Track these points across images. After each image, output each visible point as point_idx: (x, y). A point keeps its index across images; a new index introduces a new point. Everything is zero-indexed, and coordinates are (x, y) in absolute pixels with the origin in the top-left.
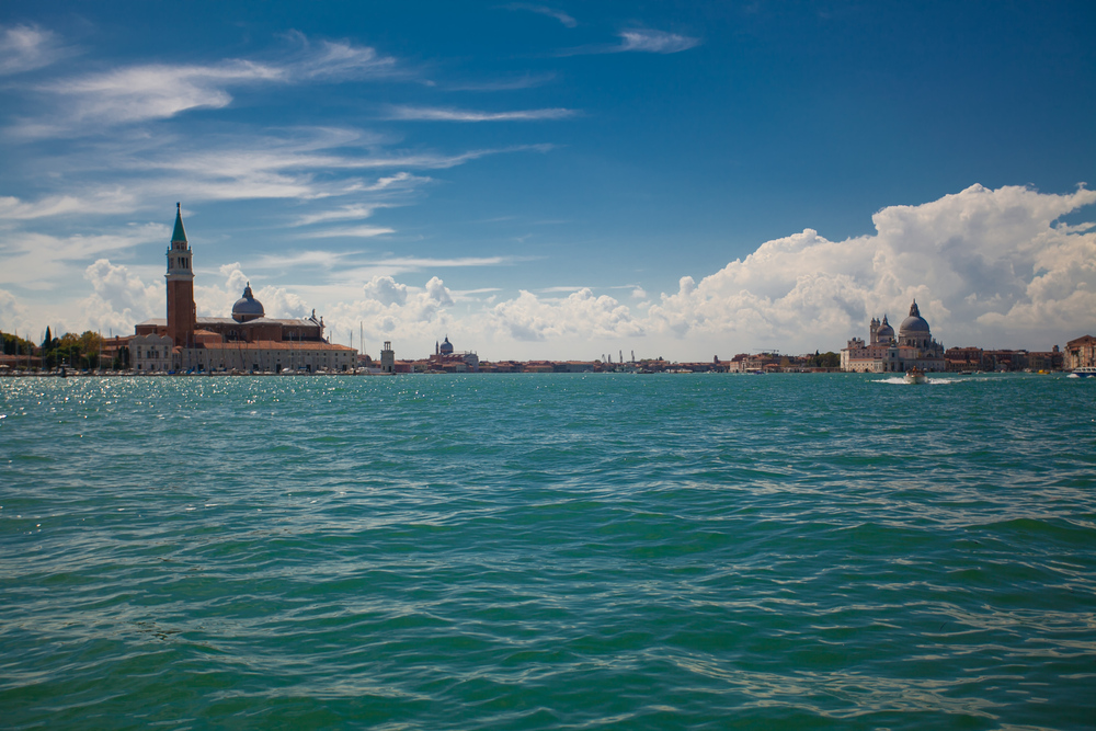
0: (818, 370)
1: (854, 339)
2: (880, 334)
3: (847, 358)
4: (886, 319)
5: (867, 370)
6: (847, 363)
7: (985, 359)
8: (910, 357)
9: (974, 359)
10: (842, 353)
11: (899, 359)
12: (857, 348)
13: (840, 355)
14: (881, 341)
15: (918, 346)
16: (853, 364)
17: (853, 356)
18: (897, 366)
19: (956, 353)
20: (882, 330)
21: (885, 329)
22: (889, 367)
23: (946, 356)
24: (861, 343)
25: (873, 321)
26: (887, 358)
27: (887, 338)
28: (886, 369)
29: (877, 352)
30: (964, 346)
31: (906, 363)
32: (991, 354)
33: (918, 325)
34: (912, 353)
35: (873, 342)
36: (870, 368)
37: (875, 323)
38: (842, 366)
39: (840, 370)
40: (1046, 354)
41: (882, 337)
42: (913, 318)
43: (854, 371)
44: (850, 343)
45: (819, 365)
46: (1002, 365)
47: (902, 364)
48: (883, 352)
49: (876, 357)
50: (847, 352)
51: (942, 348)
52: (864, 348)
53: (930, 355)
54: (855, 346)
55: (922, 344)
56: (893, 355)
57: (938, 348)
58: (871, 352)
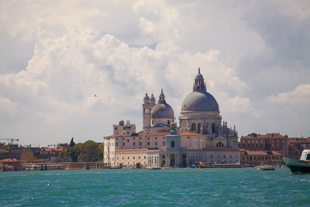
0: (73, 166)
1: (122, 123)
2: (156, 115)
3: (113, 148)
4: (162, 96)
5: (138, 165)
6: (112, 156)
8: (195, 147)
9: (276, 150)
10: (106, 142)
11: (181, 149)
13: (102, 145)
14: (157, 126)
15: (205, 133)
16: (121, 157)
17: (121, 146)
18: (178, 160)
19: (254, 142)
20: (158, 110)
21: (162, 110)
22: (168, 160)
23: (241, 145)
24: (130, 127)
25: (147, 98)
26: (165, 148)
27: (164, 121)
29: (152, 141)
31: (189, 155)
33: (204, 104)
35: (147, 127)
37: (148, 101)
38: (106, 161)
41: (158, 121)
42: (199, 94)
43: (121, 167)
44: (116, 128)
45: (75, 159)
47: (184, 156)
48: (160, 140)
49: (150, 147)
50: (113, 141)
51: (235, 135)
52: (134, 135)
53: (220, 144)
54: (122, 132)
55: (210, 129)
56: (173, 144)
57: (230, 134)
58: (144, 141)
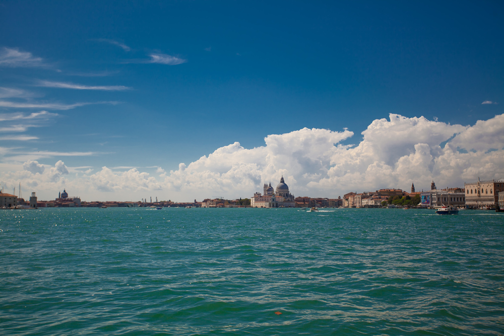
0: (241, 207)
1: (257, 193)
2: (268, 190)
3: (254, 201)
4: (270, 184)
5: (262, 207)
6: (253, 203)
7: (311, 202)
8: (281, 201)
9: (307, 202)
10: (251, 199)
11: (276, 202)
12: (258, 197)
13: (250, 200)
14: (268, 194)
15: (284, 196)
16: (256, 204)
17: (256, 200)
18: (275, 205)
19: (300, 199)
20: (269, 189)
21: (270, 189)
22: (272, 205)
23: (296, 201)
24: (259, 194)
25: (265, 185)
26: (271, 201)
27: (271, 192)
28: (270, 206)
29: (267, 199)
30: (302, 196)
31: (278, 203)
32: (314, 200)
33: (284, 187)
34: (281, 199)
35: (265, 194)
36: (264, 206)
37: (265, 186)
38: (251, 205)
39: (250, 206)
40: (336, 200)
41: (269, 192)
42: (282, 184)
43: (256, 207)
44: (255, 194)
45: (241, 204)
46: (318, 205)
47: (277, 204)
48: (269, 199)
49: (266, 201)
50: (254, 199)
51: (294, 197)
52: (261, 197)
53: (289, 200)
54: (257, 196)
55: (285, 195)
56: (273, 200)
57: (292, 197)
58: (264, 199)
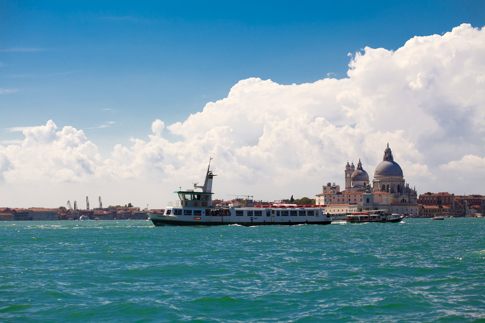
1: (329, 185)
2: (355, 179)
3: (323, 203)
4: (360, 164)
7: (456, 204)
8: (384, 203)
9: (446, 204)
10: (317, 198)
12: (331, 194)
13: (314, 201)
14: (356, 187)
15: (392, 192)
17: (329, 201)
19: (429, 199)
20: (357, 175)
21: (359, 174)
23: (420, 201)
24: (336, 187)
25: (348, 166)
26: (362, 204)
27: (361, 183)
29: (352, 198)
32: (462, 199)
33: (392, 170)
34: (386, 198)
35: (348, 188)
37: (349, 168)
41: (356, 183)
42: (387, 163)
44: (325, 188)
48: (358, 197)
50: (322, 198)
51: (415, 193)
52: (339, 193)
53: (403, 201)
54: (330, 191)
55: (396, 189)
56: (368, 200)
57: (412, 193)
58: (346, 198)
